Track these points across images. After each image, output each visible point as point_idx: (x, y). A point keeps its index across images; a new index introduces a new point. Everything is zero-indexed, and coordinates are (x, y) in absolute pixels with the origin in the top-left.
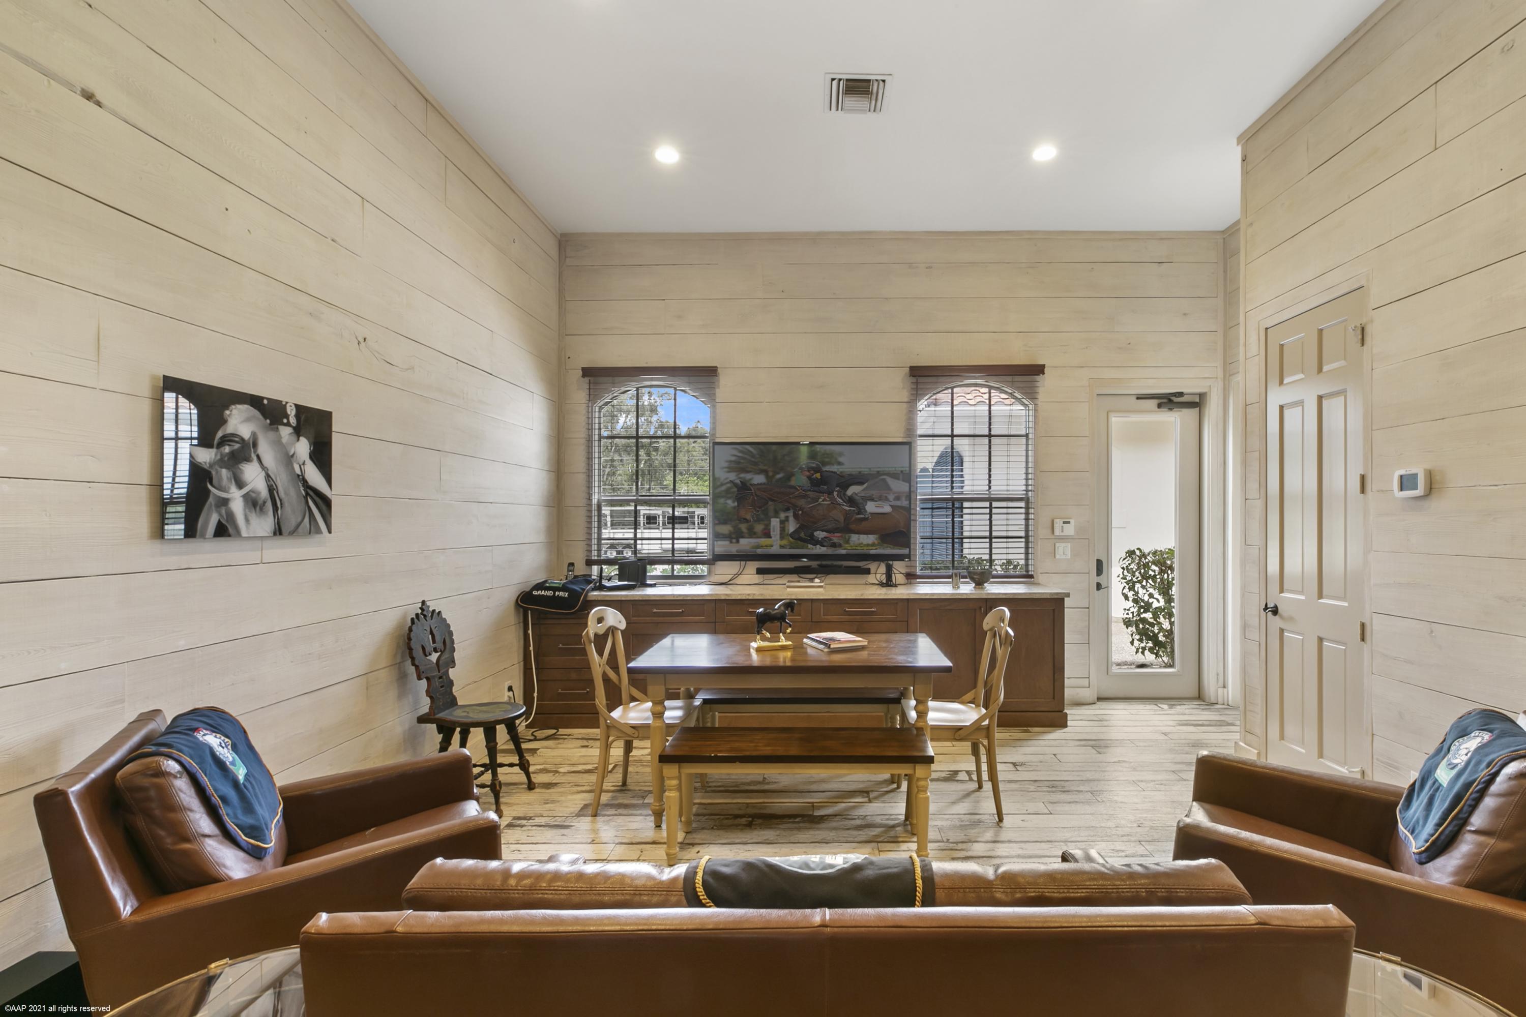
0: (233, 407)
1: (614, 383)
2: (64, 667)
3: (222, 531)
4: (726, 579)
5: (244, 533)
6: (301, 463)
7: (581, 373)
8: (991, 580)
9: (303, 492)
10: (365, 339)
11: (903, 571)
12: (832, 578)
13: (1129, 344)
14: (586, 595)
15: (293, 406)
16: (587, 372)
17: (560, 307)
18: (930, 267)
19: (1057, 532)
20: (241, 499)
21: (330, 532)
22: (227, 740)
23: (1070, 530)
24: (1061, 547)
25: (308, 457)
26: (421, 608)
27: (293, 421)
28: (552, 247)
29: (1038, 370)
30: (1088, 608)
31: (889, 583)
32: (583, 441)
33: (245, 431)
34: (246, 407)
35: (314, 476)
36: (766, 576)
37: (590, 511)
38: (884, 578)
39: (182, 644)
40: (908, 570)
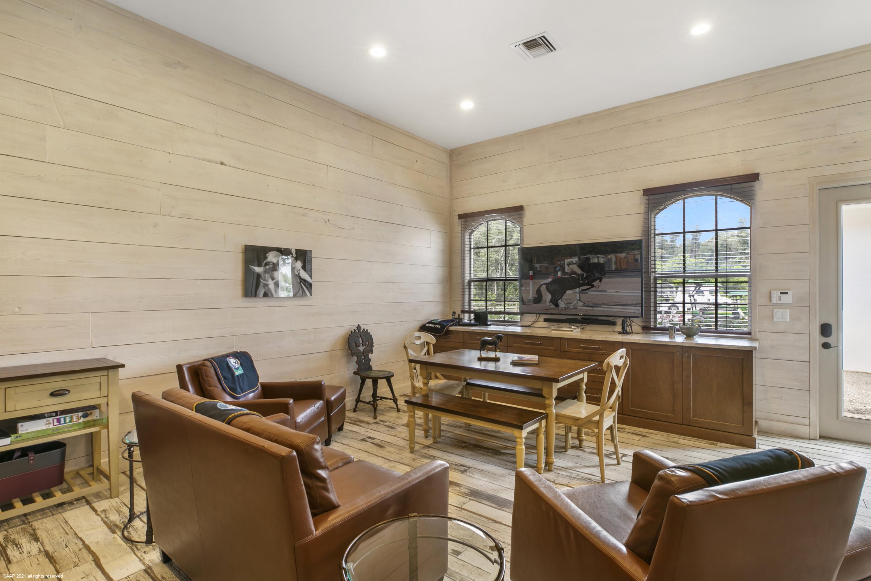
0: (270, 252)
1: (474, 221)
2: (215, 335)
3: (266, 295)
4: (529, 323)
5: (275, 296)
6: (298, 270)
7: (458, 217)
8: (700, 334)
9: (299, 281)
10: (329, 221)
11: (641, 324)
12: (590, 327)
13: (855, 142)
14: (448, 328)
15: (294, 250)
16: (461, 216)
17: (450, 186)
18: (660, 120)
19: (775, 300)
20: (273, 284)
21: (311, 295)
22: (239, 361)
23: (787, 299)
24: (779, 313)
25: (301, 268)
26: (357, 327)
27: (294, 255)
28: (445, 158)
29: (755, 177)
30: (809, 362)
31: (624, 332)
32: (460, 251)
33: (274, 261)
34: (275, 252)
35: (304, 275)
36: (552, 323)
37: (464, 286)
38: (620, 330)
39: (253, 332)
40: (644, 324)
